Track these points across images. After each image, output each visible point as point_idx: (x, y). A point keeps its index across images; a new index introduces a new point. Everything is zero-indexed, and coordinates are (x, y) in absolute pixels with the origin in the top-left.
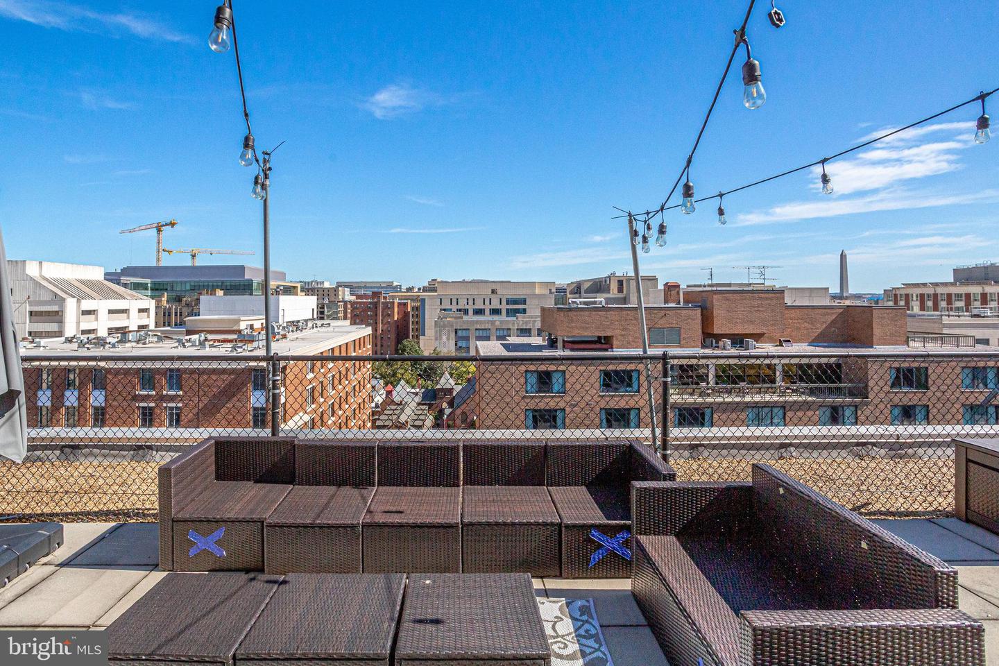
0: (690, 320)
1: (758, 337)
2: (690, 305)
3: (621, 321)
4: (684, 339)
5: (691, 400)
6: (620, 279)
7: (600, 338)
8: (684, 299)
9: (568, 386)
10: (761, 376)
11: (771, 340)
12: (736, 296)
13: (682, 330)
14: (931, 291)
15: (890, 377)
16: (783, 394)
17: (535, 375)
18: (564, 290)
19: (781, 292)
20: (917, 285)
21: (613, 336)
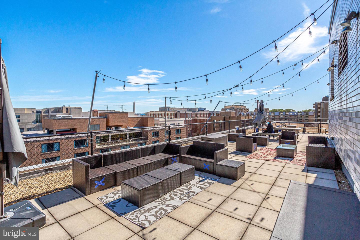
0: (103, 122)
1: (121, 126)
2: (103, 117)
3: (79, 123)
4: (101, 128)
5: (104, 146)
6: (67, 108)
7: (71, 129)
8: (99, 115)
9: (61, 147)
10: (124, 137)
11: (125, 127)
12: (116, 114)
13: (100, 125)
14: (155, 113)
15: (152, 134)
16: (129, 141)
17: (46, 145)
18: (41, 112)
19: (127, 113)
20: (152, 111)
21: (76, 128)
